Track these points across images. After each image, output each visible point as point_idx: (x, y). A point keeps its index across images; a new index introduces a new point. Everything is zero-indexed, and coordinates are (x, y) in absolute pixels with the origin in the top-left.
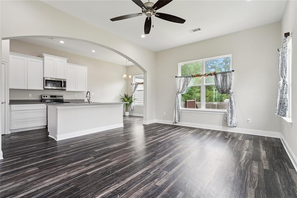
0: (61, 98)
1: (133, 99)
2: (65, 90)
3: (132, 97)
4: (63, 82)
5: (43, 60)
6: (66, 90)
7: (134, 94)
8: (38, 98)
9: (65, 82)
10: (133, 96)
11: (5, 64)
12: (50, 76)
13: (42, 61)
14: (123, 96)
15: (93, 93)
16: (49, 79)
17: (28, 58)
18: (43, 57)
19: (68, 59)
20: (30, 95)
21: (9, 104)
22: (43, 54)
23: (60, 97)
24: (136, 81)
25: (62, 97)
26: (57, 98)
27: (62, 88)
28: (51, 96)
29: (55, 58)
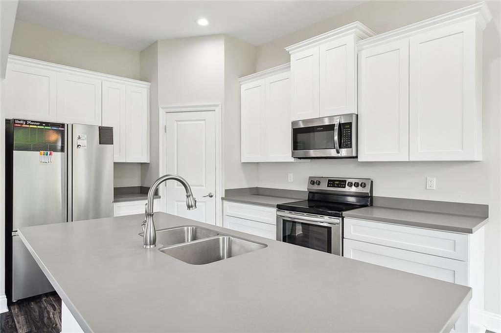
0: (359, 189)
2: (357, 158)
4: (337, 128)
5: (289, 69)
9: (349, 127)
11: (215, 110)
18: (287, 59)
21: (222, 199)
22: (287, 49)
23: (356, 185)
25: (364, 185)
26: (347, 189)
27: (338, 152)
28: (329, 181)
29: (315, 46)
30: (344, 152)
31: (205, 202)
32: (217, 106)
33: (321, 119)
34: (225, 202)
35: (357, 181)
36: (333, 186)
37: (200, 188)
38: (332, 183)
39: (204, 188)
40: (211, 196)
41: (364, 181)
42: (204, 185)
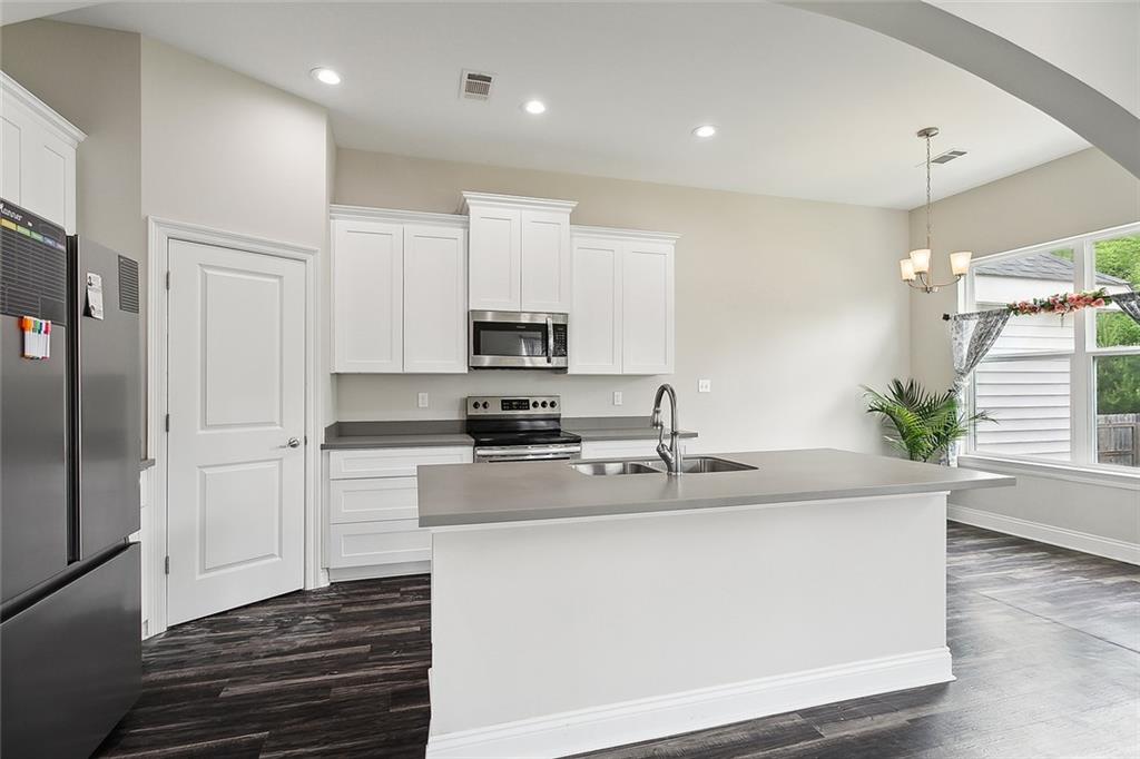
0: (548, 410)
1: (962, 413)
2: (564, 369)
3: (950, 401)
4: (551, 329)
5: (467, 226)
6: (570, 372)
7: (966, 382)
8: (454, 415)
9: (561, 330)
10: (961, 397)
11: (305, 261)
12: (494, 303)
13: (459, 233)
14: (886, 392)
15: (708, 382)
16: (489, 318)
17: (405, 226)
18: (463, 210)
19: (574, 204)
20: (424, 398)
21: (323, 447)
22: (466, 194)
23: (544, 404)
24: (978, 298)
25: (553, 404)
26: (532, 411)
27: (549, 361)
28: (503, 401)
29: (517, 208)
30: (556, 362)
31: (281, 459)
32: (313, 252)
33: (519, 313)
34: (335, 454)
35: (544, 399)
36: (511, 408)
37: (269, 428)
38: (508, 404)
39: (278, 428)
40: (294, 446)
41: (553, 399)
42: (278, 423)
